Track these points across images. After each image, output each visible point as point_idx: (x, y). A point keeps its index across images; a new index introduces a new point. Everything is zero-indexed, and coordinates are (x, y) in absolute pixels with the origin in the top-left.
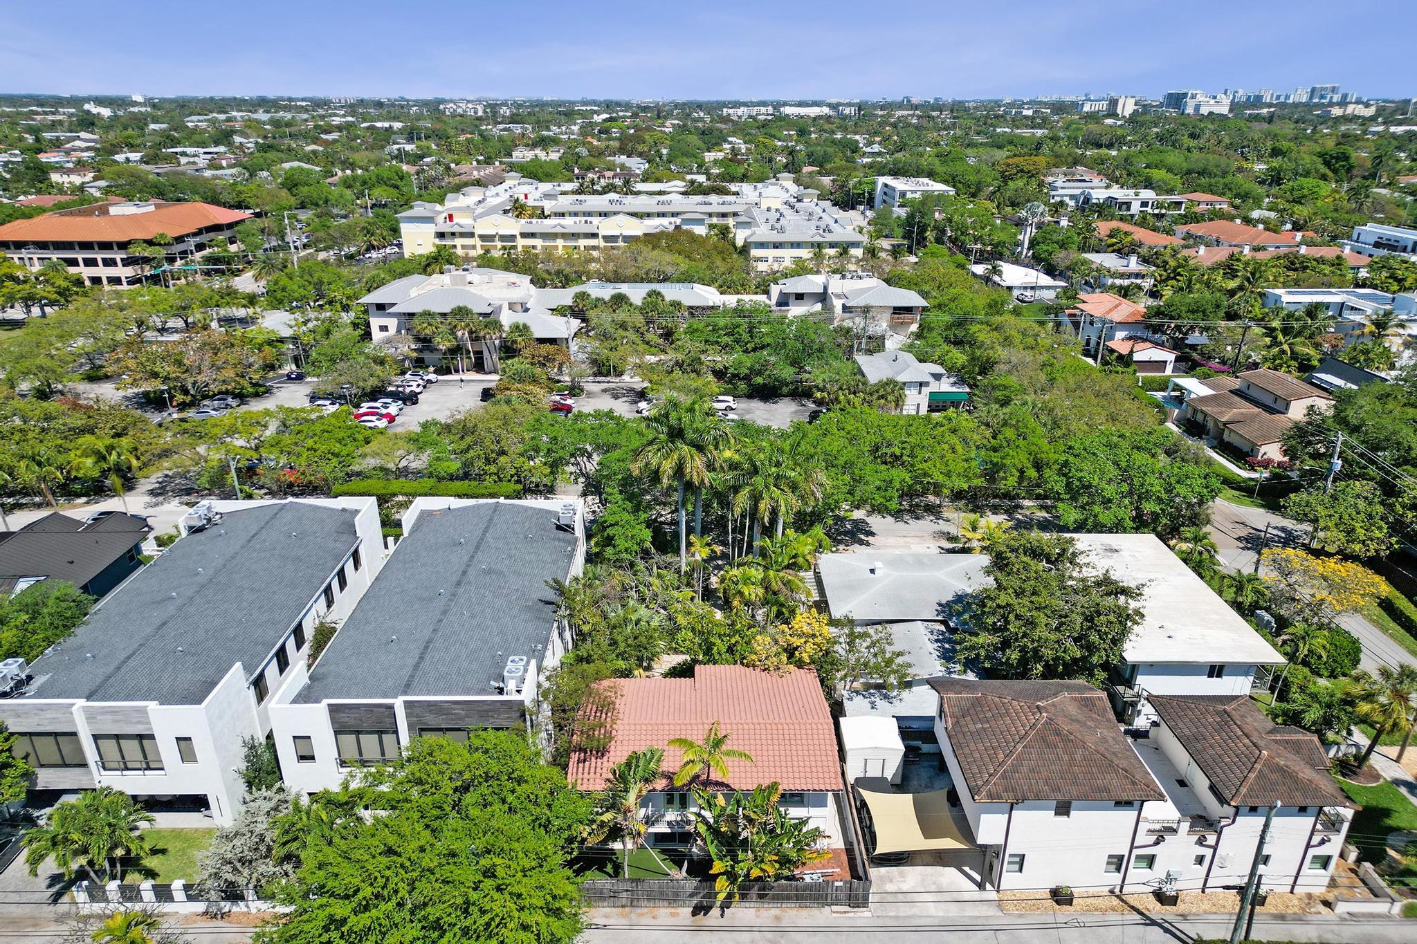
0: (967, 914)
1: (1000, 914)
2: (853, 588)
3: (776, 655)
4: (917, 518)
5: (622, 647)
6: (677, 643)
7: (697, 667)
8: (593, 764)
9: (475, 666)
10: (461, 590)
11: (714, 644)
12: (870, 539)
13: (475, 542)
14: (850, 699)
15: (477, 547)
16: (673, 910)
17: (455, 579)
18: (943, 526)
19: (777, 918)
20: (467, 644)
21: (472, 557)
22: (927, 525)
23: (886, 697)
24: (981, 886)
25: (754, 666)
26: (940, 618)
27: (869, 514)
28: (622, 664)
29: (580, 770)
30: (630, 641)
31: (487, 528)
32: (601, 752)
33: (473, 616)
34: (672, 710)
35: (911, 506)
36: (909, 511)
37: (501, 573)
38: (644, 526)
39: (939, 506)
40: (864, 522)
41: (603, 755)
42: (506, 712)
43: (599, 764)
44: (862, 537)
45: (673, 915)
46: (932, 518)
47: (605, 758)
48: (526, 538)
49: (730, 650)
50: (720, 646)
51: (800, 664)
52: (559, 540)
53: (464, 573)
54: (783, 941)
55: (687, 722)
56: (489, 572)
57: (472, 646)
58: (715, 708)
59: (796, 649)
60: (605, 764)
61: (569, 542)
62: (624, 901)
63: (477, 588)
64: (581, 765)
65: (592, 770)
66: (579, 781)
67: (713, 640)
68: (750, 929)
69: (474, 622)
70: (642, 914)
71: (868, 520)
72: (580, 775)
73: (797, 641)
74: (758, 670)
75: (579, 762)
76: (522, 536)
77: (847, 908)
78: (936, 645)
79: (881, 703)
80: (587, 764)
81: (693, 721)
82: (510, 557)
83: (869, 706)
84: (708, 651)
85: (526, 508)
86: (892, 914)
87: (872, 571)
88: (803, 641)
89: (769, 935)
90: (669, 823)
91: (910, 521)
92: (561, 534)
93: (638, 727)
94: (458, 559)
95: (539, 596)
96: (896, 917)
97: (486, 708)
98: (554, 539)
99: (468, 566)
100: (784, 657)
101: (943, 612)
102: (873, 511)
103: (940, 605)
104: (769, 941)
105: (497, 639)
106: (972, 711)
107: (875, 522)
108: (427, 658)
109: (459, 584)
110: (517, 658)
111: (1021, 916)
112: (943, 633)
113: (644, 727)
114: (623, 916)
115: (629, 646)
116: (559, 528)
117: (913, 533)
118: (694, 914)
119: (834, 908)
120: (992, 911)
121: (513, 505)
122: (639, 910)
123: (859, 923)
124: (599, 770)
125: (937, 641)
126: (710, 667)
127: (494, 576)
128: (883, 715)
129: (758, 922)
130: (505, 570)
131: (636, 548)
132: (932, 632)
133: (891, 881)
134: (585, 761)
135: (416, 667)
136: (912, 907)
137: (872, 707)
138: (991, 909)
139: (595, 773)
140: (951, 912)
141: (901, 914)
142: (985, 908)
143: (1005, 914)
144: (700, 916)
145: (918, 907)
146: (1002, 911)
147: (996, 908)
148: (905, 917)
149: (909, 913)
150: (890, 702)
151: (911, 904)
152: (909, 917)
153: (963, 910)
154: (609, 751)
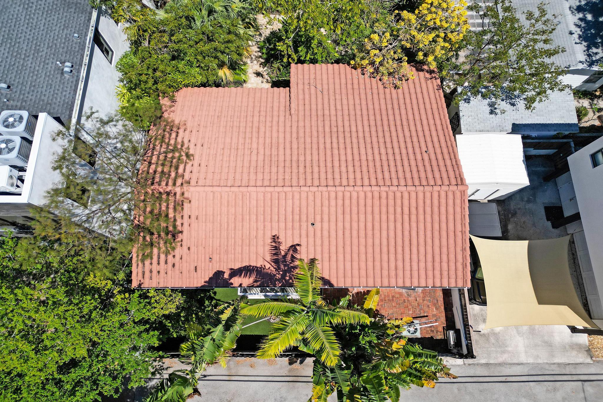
0: (556, 361)
1: (589, 360)
8: (163, 251)
23: (508, 96)
32: (173, 234)
34: (261, 157)
41: (174, 238)
45: (270, 363)
47: (178, 242)
60: (178, 250)
65: (163, 258)
66: (147, 274)
80: (155, 250)
83: (488, 109)
96: (487, 365)
118: (291, 363)
120: (582, 358)
124: (170, 258)
128: (503, 122)
136: (504, 352)
137: (492, 112)
138: (580, 355)
139: (166, 263)
140: (540, 358)
141: (492, 362)
142: (574, 353)
143: (594, 361)
144: (297, 365)
145: (509, 352)
146: (592, 358)
147: (586, 353)
148: (496, 364)
149: (500, 360)
150: (513, 105)
151: (502, 349)
152: (500, 364)
153: (553, 356)
154: (181, 232)
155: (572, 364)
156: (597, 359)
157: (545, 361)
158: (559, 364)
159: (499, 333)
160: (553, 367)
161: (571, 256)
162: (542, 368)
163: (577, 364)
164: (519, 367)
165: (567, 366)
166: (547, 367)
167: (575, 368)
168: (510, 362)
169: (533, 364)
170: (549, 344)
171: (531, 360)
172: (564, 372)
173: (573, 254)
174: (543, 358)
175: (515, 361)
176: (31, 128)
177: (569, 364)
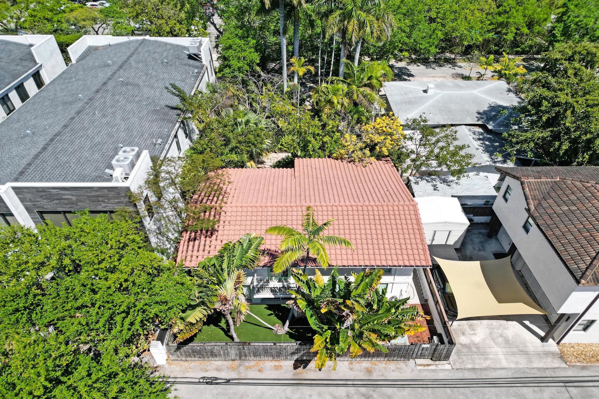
0: (535, 365)
1: (564, 365)
2: (411, 103)
3: (361, 149)
4: (440, 66)
5: (233, 143)
6: (282, 145)
7: (296, 160)
8: (202, 242)
9: (96, 156)
10: (99, 96)
11: (310, 142)
12: (411, 78)
13: (120, 64)
14: (417, 183)
15: (121, 67)
16: (277, 363)
17: (95, 89)
18: (458, 70)
19: (369, 371)
20: (93, 138)
21: (115, 73)
22: (447, 69)
23: (445, 181)
24: (543, 339)
25: (342, 159)
26: (480, 123)
27: (409, 64)
28: (234, 157)
29: (190, 247)
30: (240, 138)
31: (133, 54)
32: (211, 232)
33: (104, 116)
34: (275, 193)
35: (435, 59)
36: (434, 62)
37: (137, 85)
38: (253, 50)
39: (454, 59)
40: (406, 68)
41: (212, 234)
42: (115, 198)
43: (208, 242)
44: (406, 77)
45: (277, 368)
46: (450, 66)
47: (214, 237)
48: (163, 62)
49: (322, 148)
50: (315, 144)
51: (379, 157)
52: (189, 65)
53: (105, 84)
54: (375, 395)
55: (288, 204)
56: (125, 84)
57: (98, 139)
58: (312, 193)
59: (376, 144)
60: (214, 242)
61: (197, 67)
62: (233, 357)
63: (113, 95)
64: (191, 243)
65: (202, 247)
66: (189, 258)
67: (309, 138)
68: (345, 383)
69: (104, 120)
70: (250, 367)
71: (409, 67)
72: (190, 253)
73: (377, 139)
74: (345, 162)
75: (189, 240)
76: (159, 62)
77: (429, 361)
78: (479, 142)
79: (441, 186)
80: (197, 242)
81: (293, 204)
82: (147, 75)
83: (432, 188)
84: (304, 148)
85: (166, 44)
86: (469, 366)
87: (425, 91)
88: (382, 137)
89: (363, 390)
90: (273, 290)
91: (436, 68)
92: (192, 62)
93: (245, 209)
94: (103, 75)
95: (167, 103)
96: (474, 369)
97: (94, 194)
98: (185, 65)
99: (109, 79)
100: (367, 152)
101: (482, 118)
102: (411, 62)
103: (479, 113)
104: (364, 395)
105: (123, 134)
106: (553, 194)
107: (413, 68)
108: (50, 148)
109: (97, 91)
110: (128, 149)
111: (584, 368)
112: (482, 134)
113: (250, 209)
114: (233, 369)
115: (240, 142)
116: (190, 57)
117: (439, 75)
118: (296, 367)
119: (419, 361)
120: (557, 363)
121: (156, 41)
122: (247, 364)
123: (441, 376)
124: (207, 247)
125: (479, 139)
126: (307, 160)
127: (129, 87)
128: (444, 195)
129: (351, 375)
130: (141, 84)
131: (247, 68)
132: (474, 133)
133: (463, 334)
134: (195, 239)
135: (36, 157)
136: (486, 359)
137: (435, 189)
138: (555, 361)
139: (204, 250)
140: (520, 364)
141: (477, 367)
142: (549, 359)
143: (569, 366)
144: (300, 370)
145: (491, 359)
146: (566, 363)
147: (559, 359)
148: (481, 369)
149: (484, 365)
150: (449, 186)
151: (485, 356)
152: (485, 369)
153: (531, 362)
154: (217, 231)
155: (550, 368)
156: (571, 364)
157: (526, 366)
158: (539, 369)
159: (478, 343)
160: (534, 371)
161: (524, 285)
162: (524, 372)
163: (555, 368)
164: (502, 371)
165: (546, 370)
166: (528, 371)
167: (554, 372)
168: (494, 367)
169: (515, 368)
170: (525, 353)
171: (512, 366)
172: (544, 375)
173: (525, 284)
174: (522, 363)
175: (498, 366)
176: (138, 155)
177: (547, 368)
